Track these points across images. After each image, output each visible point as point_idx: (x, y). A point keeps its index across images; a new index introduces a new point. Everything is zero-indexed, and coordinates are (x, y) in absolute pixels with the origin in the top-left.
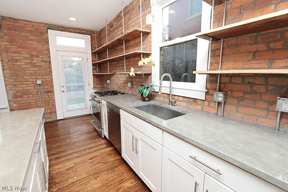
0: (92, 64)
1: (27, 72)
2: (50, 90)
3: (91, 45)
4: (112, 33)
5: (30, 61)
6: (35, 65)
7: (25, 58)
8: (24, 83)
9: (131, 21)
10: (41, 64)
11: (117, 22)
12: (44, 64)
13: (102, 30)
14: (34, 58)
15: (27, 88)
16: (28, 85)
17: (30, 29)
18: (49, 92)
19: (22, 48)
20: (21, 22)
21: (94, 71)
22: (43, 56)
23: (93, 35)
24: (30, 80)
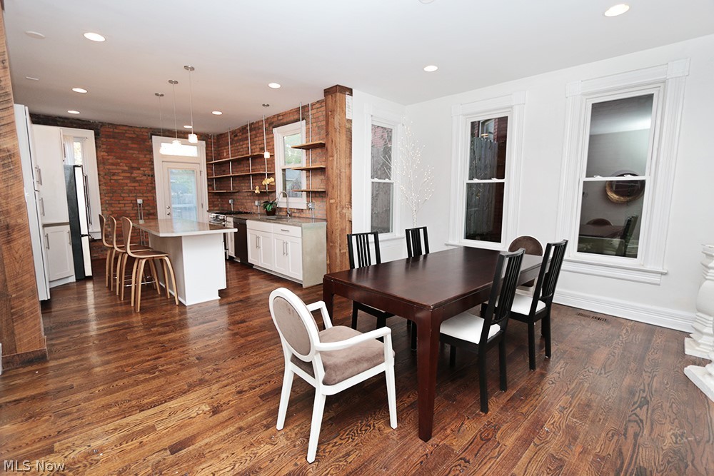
0: (208, 179)
1: (125, 188)
2: (151, 211)
3: (206, 153)
4: (236, 143)
5: (129, 175)
6: (134, 180)
7: (124, 171)
8: (121, 202)
9: (257, 139)
10: (142, 178)
11: (243, 134)
12: (145, 178)
13: (221, 135)
14: (134, 172)
15: (125, 209)
16: (127, 205)
17: (130, 136)
18: (151, 214)
19: (121, 158)
20: (121, 128)
21: (210, 188)
22: (144, 169)
23: (209, 140)
24: (128, 198)
